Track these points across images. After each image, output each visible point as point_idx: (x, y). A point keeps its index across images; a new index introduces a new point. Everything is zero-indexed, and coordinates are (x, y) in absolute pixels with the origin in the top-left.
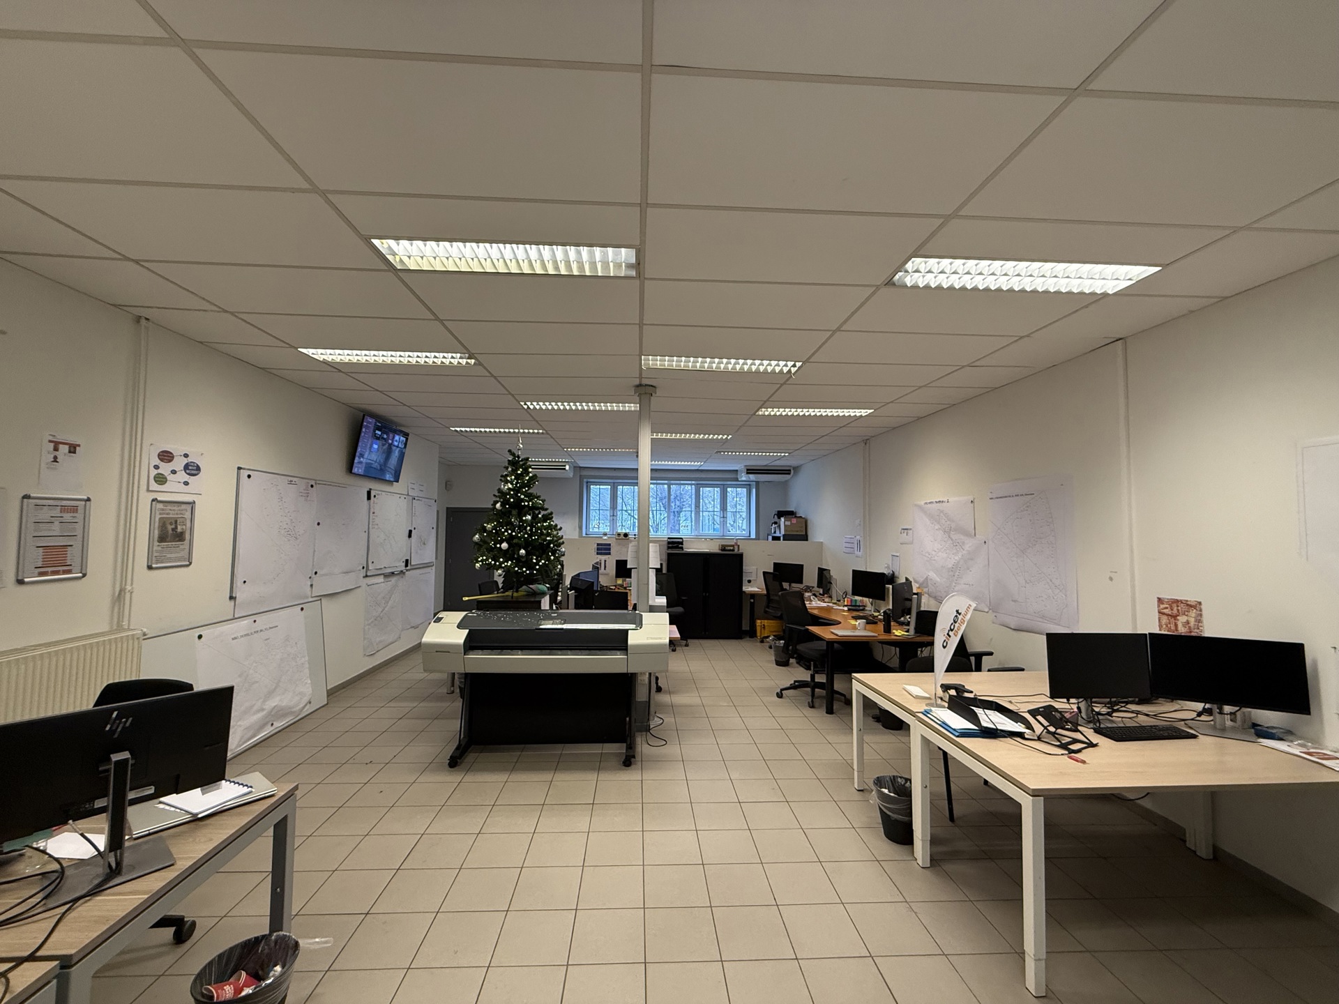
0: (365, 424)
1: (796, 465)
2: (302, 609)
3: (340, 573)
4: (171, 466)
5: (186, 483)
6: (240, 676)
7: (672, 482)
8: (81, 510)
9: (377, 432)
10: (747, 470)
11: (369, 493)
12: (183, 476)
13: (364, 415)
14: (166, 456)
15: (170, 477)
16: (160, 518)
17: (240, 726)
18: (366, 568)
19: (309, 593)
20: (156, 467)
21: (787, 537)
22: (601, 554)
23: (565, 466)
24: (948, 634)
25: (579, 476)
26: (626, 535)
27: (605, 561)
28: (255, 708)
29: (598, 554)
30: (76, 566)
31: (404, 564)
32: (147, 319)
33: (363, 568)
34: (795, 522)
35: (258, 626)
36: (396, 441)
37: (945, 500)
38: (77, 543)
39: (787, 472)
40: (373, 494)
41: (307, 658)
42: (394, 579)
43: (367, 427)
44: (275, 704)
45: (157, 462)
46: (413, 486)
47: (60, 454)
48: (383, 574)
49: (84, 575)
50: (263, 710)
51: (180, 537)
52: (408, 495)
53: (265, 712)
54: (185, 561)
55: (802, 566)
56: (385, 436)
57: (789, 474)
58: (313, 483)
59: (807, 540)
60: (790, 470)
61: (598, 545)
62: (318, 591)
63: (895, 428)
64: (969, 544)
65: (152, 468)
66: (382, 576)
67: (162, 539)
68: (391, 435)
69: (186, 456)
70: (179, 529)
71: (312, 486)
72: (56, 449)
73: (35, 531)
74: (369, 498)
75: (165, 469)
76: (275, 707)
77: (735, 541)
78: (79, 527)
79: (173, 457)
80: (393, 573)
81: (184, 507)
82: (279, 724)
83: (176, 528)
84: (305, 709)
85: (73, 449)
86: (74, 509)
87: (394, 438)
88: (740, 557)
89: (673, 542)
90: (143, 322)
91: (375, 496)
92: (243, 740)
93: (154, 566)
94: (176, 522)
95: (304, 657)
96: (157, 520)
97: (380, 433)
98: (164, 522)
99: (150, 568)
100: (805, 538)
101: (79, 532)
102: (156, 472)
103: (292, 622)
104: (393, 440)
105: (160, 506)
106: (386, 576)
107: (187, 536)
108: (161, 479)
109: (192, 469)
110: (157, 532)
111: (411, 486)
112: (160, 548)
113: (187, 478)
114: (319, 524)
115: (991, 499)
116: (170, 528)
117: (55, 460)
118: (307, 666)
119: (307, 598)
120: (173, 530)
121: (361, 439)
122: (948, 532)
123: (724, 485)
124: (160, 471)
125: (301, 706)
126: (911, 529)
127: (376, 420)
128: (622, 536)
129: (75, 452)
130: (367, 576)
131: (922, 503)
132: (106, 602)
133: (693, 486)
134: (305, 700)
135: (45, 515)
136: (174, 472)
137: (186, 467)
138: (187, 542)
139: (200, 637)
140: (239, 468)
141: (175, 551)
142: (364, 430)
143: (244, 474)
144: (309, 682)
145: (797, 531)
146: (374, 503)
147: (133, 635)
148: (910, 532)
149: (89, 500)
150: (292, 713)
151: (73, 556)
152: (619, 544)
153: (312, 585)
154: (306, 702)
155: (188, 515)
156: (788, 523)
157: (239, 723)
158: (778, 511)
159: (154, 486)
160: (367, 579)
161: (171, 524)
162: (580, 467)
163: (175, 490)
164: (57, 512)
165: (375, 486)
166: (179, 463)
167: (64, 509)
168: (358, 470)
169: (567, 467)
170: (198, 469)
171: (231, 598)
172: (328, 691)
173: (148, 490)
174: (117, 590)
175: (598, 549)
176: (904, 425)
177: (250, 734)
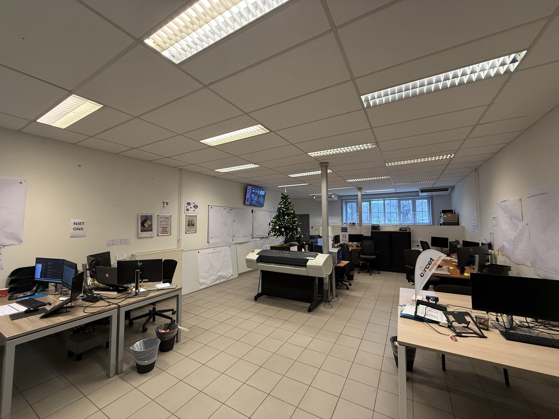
0: (248, 188)
1: (453, 185)
2: (229, 247)
3: (243, 236)
4: (190, 206)
5: (194, 211)
6: (210, 264)
7: (386, 199)
8: (169, 218)
9: (253, 191)
10: (421, 190)
11: (252, 211)
12: (193, 209)
13: (247, 186)
14: (189, 204)
15: (190, 209)
16: (188, 220)
17: (210, 279)
18: (252, 235)
19: (232, 243)
20: (186, 207)
21: (444, 224)
22: (343, 232)
23: (332, 196)
24: (424, 270)
25: (340, 200)
26: (353, 224)
27: (345, 235)
28: (214, 274)
29: (342, 232)
30: (169, 232)
31: (268, 234)
32: (182, 169)
33: (251, 235)
34: (450, 216)
35: (215, 251)
36: (261, 193)
37: (507, 200)
38: (169, 227)
39: (446, 189)
40: (254, 211)
41: (231, 262)
42: (264, 239)
43: (249, 190)
44: (220, 274)
45: (187, 205)
46: (271, 208)
47: (164, 205)
48: (259, 237)
49: (171, 234)
50: (217, 275)
51: (193, 225)
52: (268, 211)
53: (217, 276)
54: (195, 231)
55: (448, 238)
56: (256, 192)
57: (448, 190)
58: (232, 209)
59: (459, 225)
60: (448, 189)
61: (342, 228)
62: (235, 242)
63: (487, 160)
64: (521, 225)
65: (185, 207)
66: (259, 238)
67: (189, 225)
68: (259, 191)
69: (194, 203)
70: (193, 223)
71: (231, 209)
72: (164, 204)
73: (160, 223)
74: (252, 212)
75: (189, 207)
76: (220, 275)
77: (407, 226)
78: (169, 222)
79: (190, 204)
80: (263, 237)
81: (194, 217)
82: (222, 280)
83: (192, 222)
84: (231, 277)
85: (167, 204)
86: (168, 218)
87: (260, 192)
88: (409, 234)
89: (374, 226)
90: (181, 170)
91: (255, 212)
92: (211, 283)
93: (187, 232)
94: (192, 221)
95: (230, 261)
96: (187, 221)
97: (254, 191)
98: (189, 221)
99: (186, 233)
100: (458, 224)
101: (169, 224)
102: (186, 208)
103: (226, 251)
104: (259, 192)
105: (188, 217)
106: (261, 238)
107: (195, 225)
108: (188, 210)
109: (196, 207)
110: (187, 224)
111: (269, 207)
112: (188, 228)
113: (194, 209)
114: (234, 221)
115: (528, 197)
116: (190, 222)
117: (164, 207)
118: (231, 264)
119: (232, 244)
120: (191, 223)
121: (247, 193)
122: (511, 218)
123: (414, 199)
124: (187, 208)
125: (229, 276)
126: (496, 218)
127: (252, 187)
128: (352, 224)
129: (168, 204)
130: (253, 238)
131: (499, 202)
132: (176, 242)
133: (397, 200)
134: (230, 275)
135: (162, 220)
136: (191, 208)
137: (194, 206)
138: (195, 226)
139: (199, 252)
140: (209, 206)
141: (192, 229)
142: (248, 190)
143: (210, 207)
144: (232, 269)
145: (452, 221)
146: (254, 214)
147: (180, 250)
148: (496, 219)
149: (171, 216)
150: (226, 278)
151: (168, 229)
152: (351, 228)
153: (233, 240)
154: (231, 275)
155: (195, 219)
156: (445, 216)
157: (210, 278)
158: (443, 211)
159: (186, 212)
160: (253, 239)
161: (191, 221)
162: (341, 196)
163: (191, 213)
164: (164, 219)
165: (255, 209)
166: (192, 205)
167: (166, 218)
168: (247, 204)
169: (333, 196)
170: (197, 206)
171: (208, 242)
172: (238, 274)
173: (185, 213)
174: (178, 238)
175: (342, 230)
176: (490, 158)
177: (212, 282)
